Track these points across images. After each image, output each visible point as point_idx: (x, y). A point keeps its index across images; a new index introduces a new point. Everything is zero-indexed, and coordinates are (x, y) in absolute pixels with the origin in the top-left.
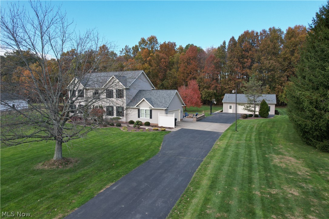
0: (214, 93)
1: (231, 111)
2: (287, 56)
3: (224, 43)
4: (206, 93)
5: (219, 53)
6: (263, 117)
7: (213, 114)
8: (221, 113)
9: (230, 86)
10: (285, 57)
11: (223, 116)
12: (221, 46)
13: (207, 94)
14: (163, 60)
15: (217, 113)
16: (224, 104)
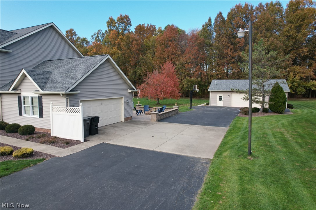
0: (199, 82)
1: (220, 104)
2: (291, 33)
3: (210, 20)
4: (188, 81)
5: (204, 32)
6: (277, 112)
7: (195, 108)
8: (207, 107)
9: (218, 73)
10: (289, 35)
11: (209, 111)
12: (206, 24)
13: (189, 83)
14: (134, 42)
15: (201, 107)
16: (210, 93)
